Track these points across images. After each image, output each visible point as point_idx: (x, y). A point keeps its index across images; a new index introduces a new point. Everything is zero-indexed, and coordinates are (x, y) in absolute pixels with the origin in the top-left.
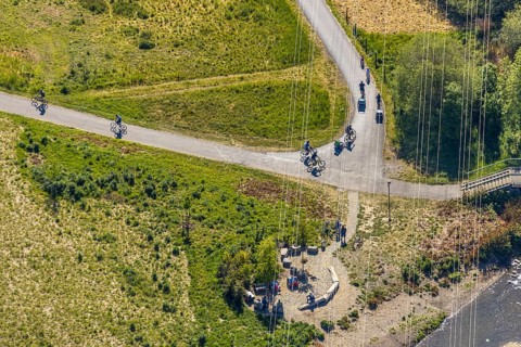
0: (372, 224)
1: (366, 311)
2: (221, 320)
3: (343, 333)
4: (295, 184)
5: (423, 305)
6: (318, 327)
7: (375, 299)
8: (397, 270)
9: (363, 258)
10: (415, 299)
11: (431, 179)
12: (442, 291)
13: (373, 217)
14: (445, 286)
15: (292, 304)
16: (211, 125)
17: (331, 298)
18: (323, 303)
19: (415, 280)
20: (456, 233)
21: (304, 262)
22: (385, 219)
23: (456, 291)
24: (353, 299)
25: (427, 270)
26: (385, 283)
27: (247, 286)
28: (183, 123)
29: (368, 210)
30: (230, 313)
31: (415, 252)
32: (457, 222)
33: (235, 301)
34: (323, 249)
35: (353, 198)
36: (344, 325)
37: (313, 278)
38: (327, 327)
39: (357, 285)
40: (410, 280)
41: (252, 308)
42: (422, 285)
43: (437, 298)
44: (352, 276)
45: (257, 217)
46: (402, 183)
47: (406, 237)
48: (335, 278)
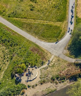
0: (52, 64)
1: (40, 84)
2: (7, 79)
3: (32, 89)
4: (43, 50)
5: (53, 86)
6: (27, 86)
7: (43, 82)
8: (51, 76)
9: (46, 72)
10: (52, 84)
11: (71, 56)
12: (59, 84)
13: (54, 62)
15: (24, 79)
16: (34, 32)
17: (33, 80)
18: (31, 81)
19: (54, 80)
20: (68, 71)
21: (33, 70)
22: (56, 64)
23: (62, 84)
24: (38, 81)
25: (57, 78)
26: (47, 79)
27: (17, 73)
28: (29, 30)
30: (10, 78)
31: (57, 73)
32: (70, 68)
33: (13, 76)
34: (39, 68)
35: (53, 57)
36: (33, 87)
37: (32, 74)
38: (29, 87)
39: (40, 78)
40: (53, 80)
41: (15, 78)
42: (55, 81)
43: (57, 85)
44: (41, 76)
45: (30, 57)
46: (65, 56)
47: (57, 69)
48: (36, 76)
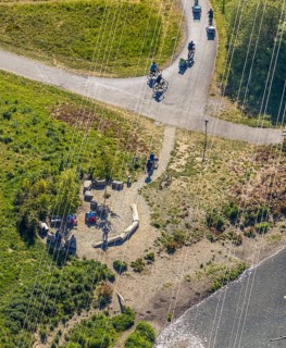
0: (183, 163)
1: (164, 254)
2: (10, 250)
3: (136, 276)
4: (112, 113)
5: (224, 254)
6: (110, 266)
7: (175, 243)
8: (202, 214)
9: (170, 198)
10: (217, 246)
11: (253, 121)
12: (246, 241)
13: (187, 156)
14: (250, 235)
15: (86, 241)
16: (35, 43)
17: (126, 239)
18: (119, 242)
19: (219, 227)
20: (269, 180)
21: (107, 196)
22: (199, 159)
23: (261, 242)
24: (152, 240)
25: (233, 217)
26: (187, 226)
27: (42, 217)
28: (6, 37)
29: (183, 148)
30: (21, 244)
31: (223, 196)
32: (272, 169)
33: (27, 232)
34: (129, 185)
35: (170, 134)
36: (138, 267)
37: (113, 215)
38: (120, 268)
39: (157, 226)
40: (215, 226)
41: (44, 241)
42: (226, 233)
43: (240, 248)
44: (153, 216)
45: (66, 144)
46: (223, 122)
47: (217, 180)
48: (136, 217)
